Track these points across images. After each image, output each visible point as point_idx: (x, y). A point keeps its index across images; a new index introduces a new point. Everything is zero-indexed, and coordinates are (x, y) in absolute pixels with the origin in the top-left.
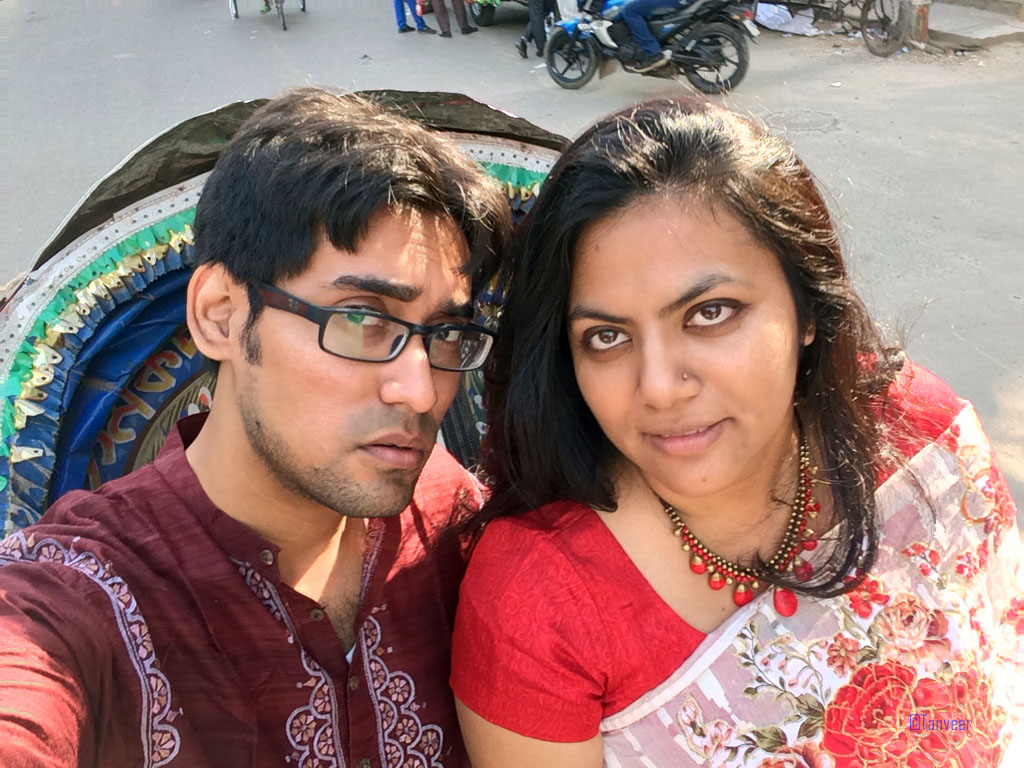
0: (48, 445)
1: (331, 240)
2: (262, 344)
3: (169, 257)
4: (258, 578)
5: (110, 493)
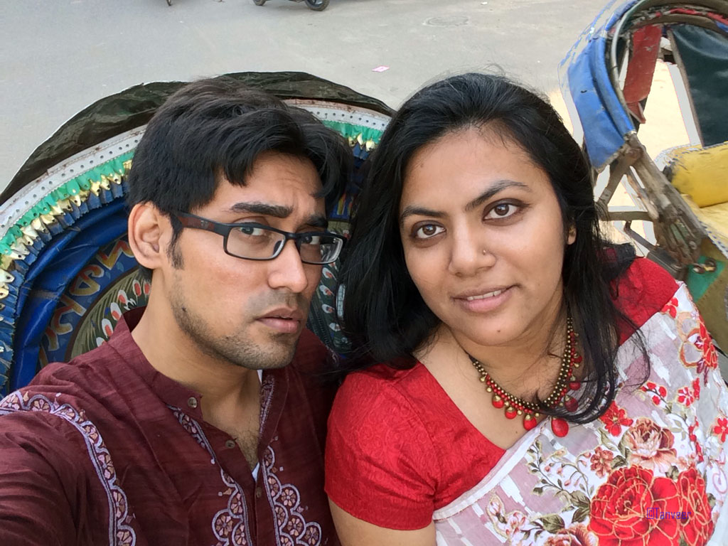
0: (7, 343)
1: (228, 179)
2: (184, 254)
3: (91, 199)
4: (188, 419)
5: (80, 364)
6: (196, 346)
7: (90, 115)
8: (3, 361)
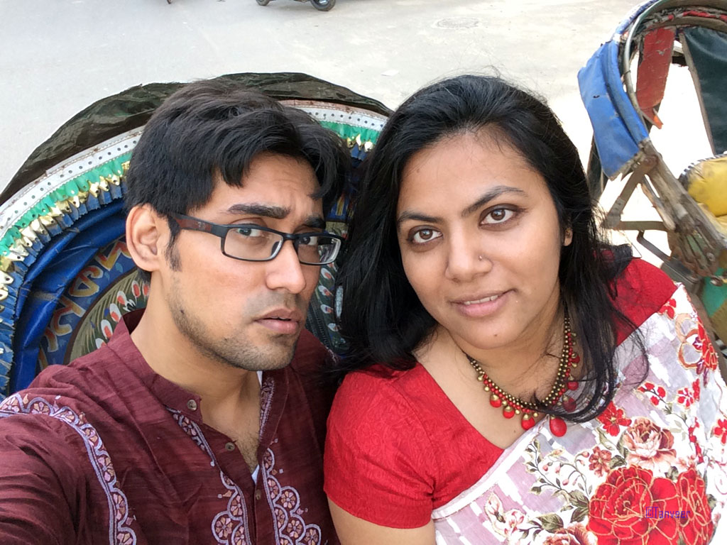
0: (7, 344)
1: (225, 180)
2: (181, 256)
3: (89, 200)
4: (188, 422)
5: (79, 366)
6: (195, 348)
7: (88, 116)
8: (3, 363)
